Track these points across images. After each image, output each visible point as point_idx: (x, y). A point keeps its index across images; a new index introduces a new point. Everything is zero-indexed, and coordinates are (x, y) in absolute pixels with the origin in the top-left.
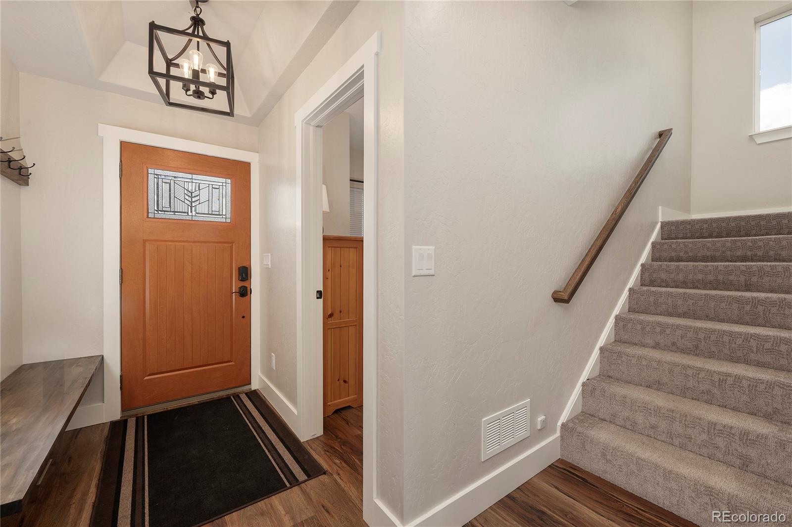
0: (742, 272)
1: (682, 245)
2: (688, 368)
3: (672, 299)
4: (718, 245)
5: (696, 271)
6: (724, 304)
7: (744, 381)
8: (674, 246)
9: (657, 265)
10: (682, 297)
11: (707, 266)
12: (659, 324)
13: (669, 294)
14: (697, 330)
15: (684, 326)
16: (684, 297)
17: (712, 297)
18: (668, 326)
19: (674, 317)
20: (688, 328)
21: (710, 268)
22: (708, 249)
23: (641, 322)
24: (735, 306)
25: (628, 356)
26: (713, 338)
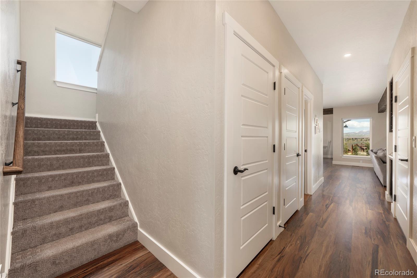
0: (78, 145)
1: (41, 132)
2: (78, 193)
3: (50, 161)
4: (61, 132)
5: (56, 145)
6: (77, 160)
7: (100, 189)
8: (36, 132)
9: (31, 143)
10: (56, 160)
11: (62, 142)
12: (51, 176)
13: (48, 159)
14: (72, 174)
15: (65, 174)
16: (57, 159)
17: (71, 158)
18: (57, 176)
19: (52, 171)
20: (68, 174)
21: (63, 144)
22: (56, 134)
23: (37, 178)
24: (82, 160)
25: (40, 200)
26: (80, 176)
